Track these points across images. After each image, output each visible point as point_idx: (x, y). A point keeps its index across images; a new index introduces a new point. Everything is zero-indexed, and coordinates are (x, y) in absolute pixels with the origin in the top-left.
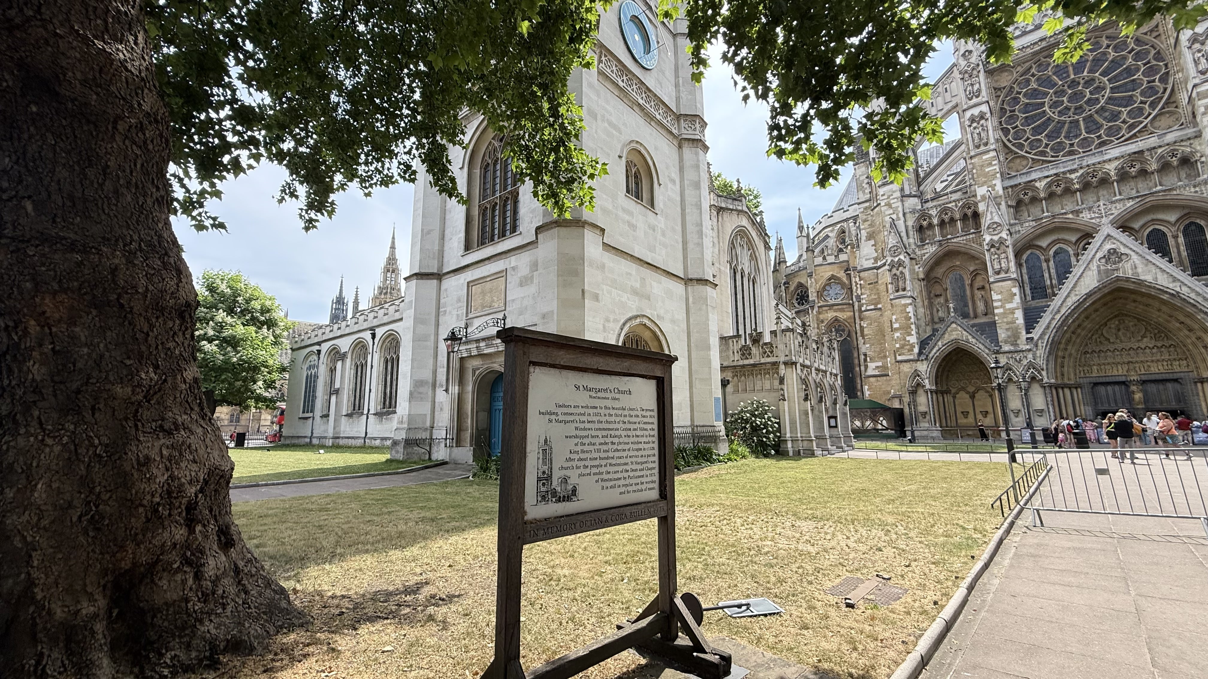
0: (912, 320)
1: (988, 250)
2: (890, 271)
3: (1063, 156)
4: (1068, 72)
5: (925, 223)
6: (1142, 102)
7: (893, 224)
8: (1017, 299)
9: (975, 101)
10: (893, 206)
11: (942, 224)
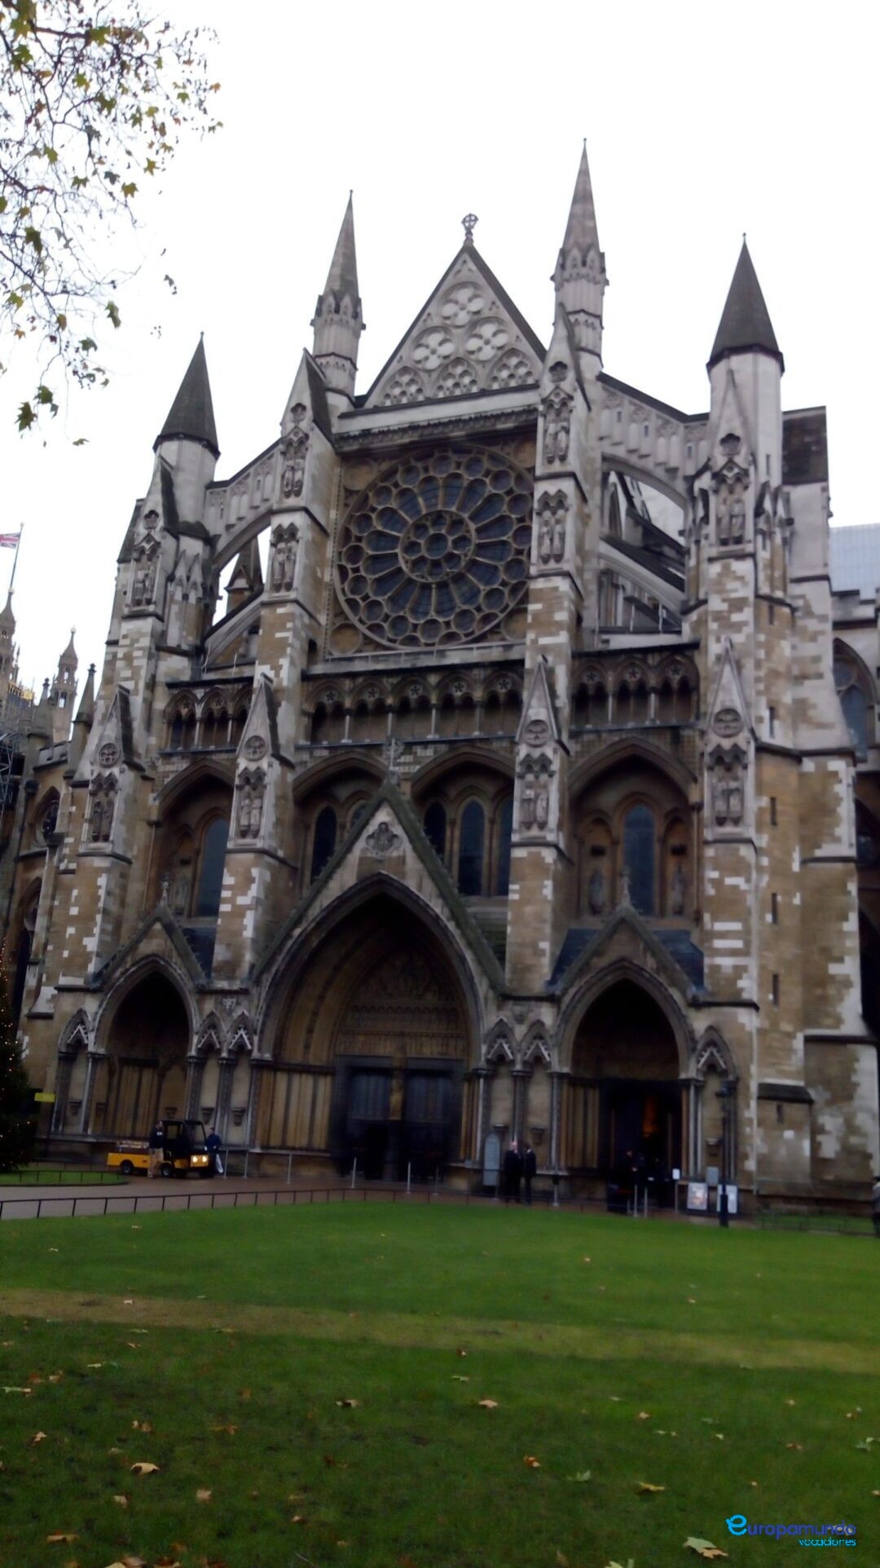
0: (101, 905)
1: (240, 788)
2: (93, 794)
3: (403, 643)
4: (436, 497)
5: (184, 711)
6: (504, 584)
7: (124, 699)
8: (254, 891)
9: (292, 501)
10: (136, 663)
11: (210, 721)
